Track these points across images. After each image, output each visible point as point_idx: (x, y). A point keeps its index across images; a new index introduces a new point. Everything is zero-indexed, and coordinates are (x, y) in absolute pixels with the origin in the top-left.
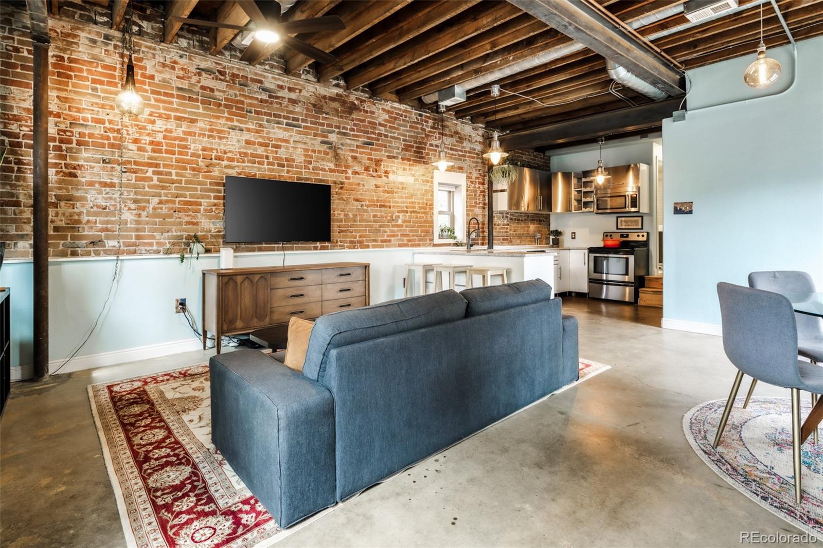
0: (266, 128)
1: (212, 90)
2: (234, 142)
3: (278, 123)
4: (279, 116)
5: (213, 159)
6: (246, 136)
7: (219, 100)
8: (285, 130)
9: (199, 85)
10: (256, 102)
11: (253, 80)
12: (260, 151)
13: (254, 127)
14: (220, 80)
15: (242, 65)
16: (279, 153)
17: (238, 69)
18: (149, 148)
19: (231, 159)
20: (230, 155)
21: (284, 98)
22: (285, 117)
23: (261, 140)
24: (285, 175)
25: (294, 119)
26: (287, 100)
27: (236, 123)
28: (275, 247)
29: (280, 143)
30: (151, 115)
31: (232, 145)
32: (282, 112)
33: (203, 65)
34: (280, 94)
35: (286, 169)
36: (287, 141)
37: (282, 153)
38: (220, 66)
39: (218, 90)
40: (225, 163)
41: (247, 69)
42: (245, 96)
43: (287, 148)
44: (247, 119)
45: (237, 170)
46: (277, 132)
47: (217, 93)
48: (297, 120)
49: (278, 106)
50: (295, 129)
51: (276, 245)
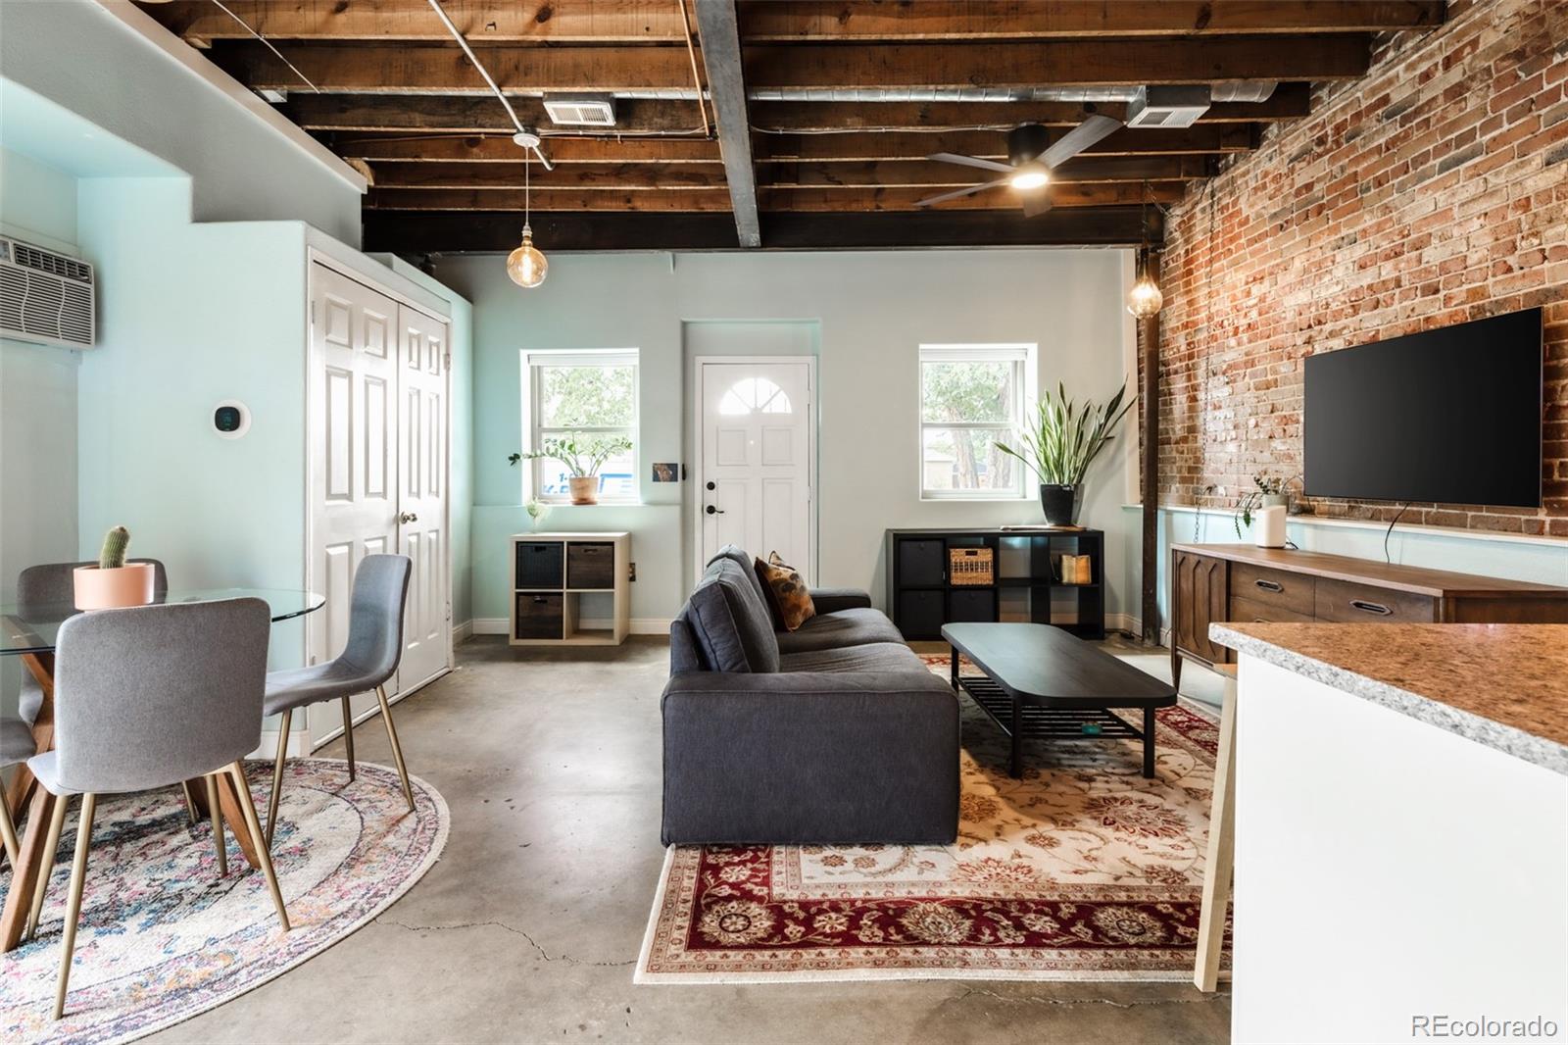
0: (1396, 209)
1: (1309, 187)
2: (1342, 278)
3: (1421, 178)
4: (1425, 157)
5: (1313, 325)
6: (1360, 251)
7: (1318, 199)
8: (1436, 187)
9: (1293, 191)
10: (1375, 158)
11: (1372, 108)
12: (1388, 270)
13: (1374, 221)
14: (1320, 156)
15: (1347, 95)
16: (1424, 260)
17: (1343, 109)
18: (1245, 337)
19: (1337, 316)
20: (1334, 306)
21: (1434, 99)
22: (1438, 151)
23: (1386, 245)
24: (1439, 312)
25: (1461, 141)
26: (1441, 99)
27: (1344, 232)
28: (1420, 513)
29: (1426, 231)
30: (1247, 283)
31: (1338, 283)
32: (1430, 142)
33: (1294, 149)
34: (1424, 98)
35: (1441, 295)
36: (1443, 215)
37: (1433, 255)
38: (1318, 129)
39: (1319, 180)
40: (1328, 327)
41: (1359, 94)
42: (1356, 161)
43: (1443, 238)
44: (1361, 211)
45: (1347, 335)
46: (1419, 204)
47: (1317, 187)
48: (1470, 135)
49: (1421, 133)
50: (1462, 167)
51: (1424, 509)
